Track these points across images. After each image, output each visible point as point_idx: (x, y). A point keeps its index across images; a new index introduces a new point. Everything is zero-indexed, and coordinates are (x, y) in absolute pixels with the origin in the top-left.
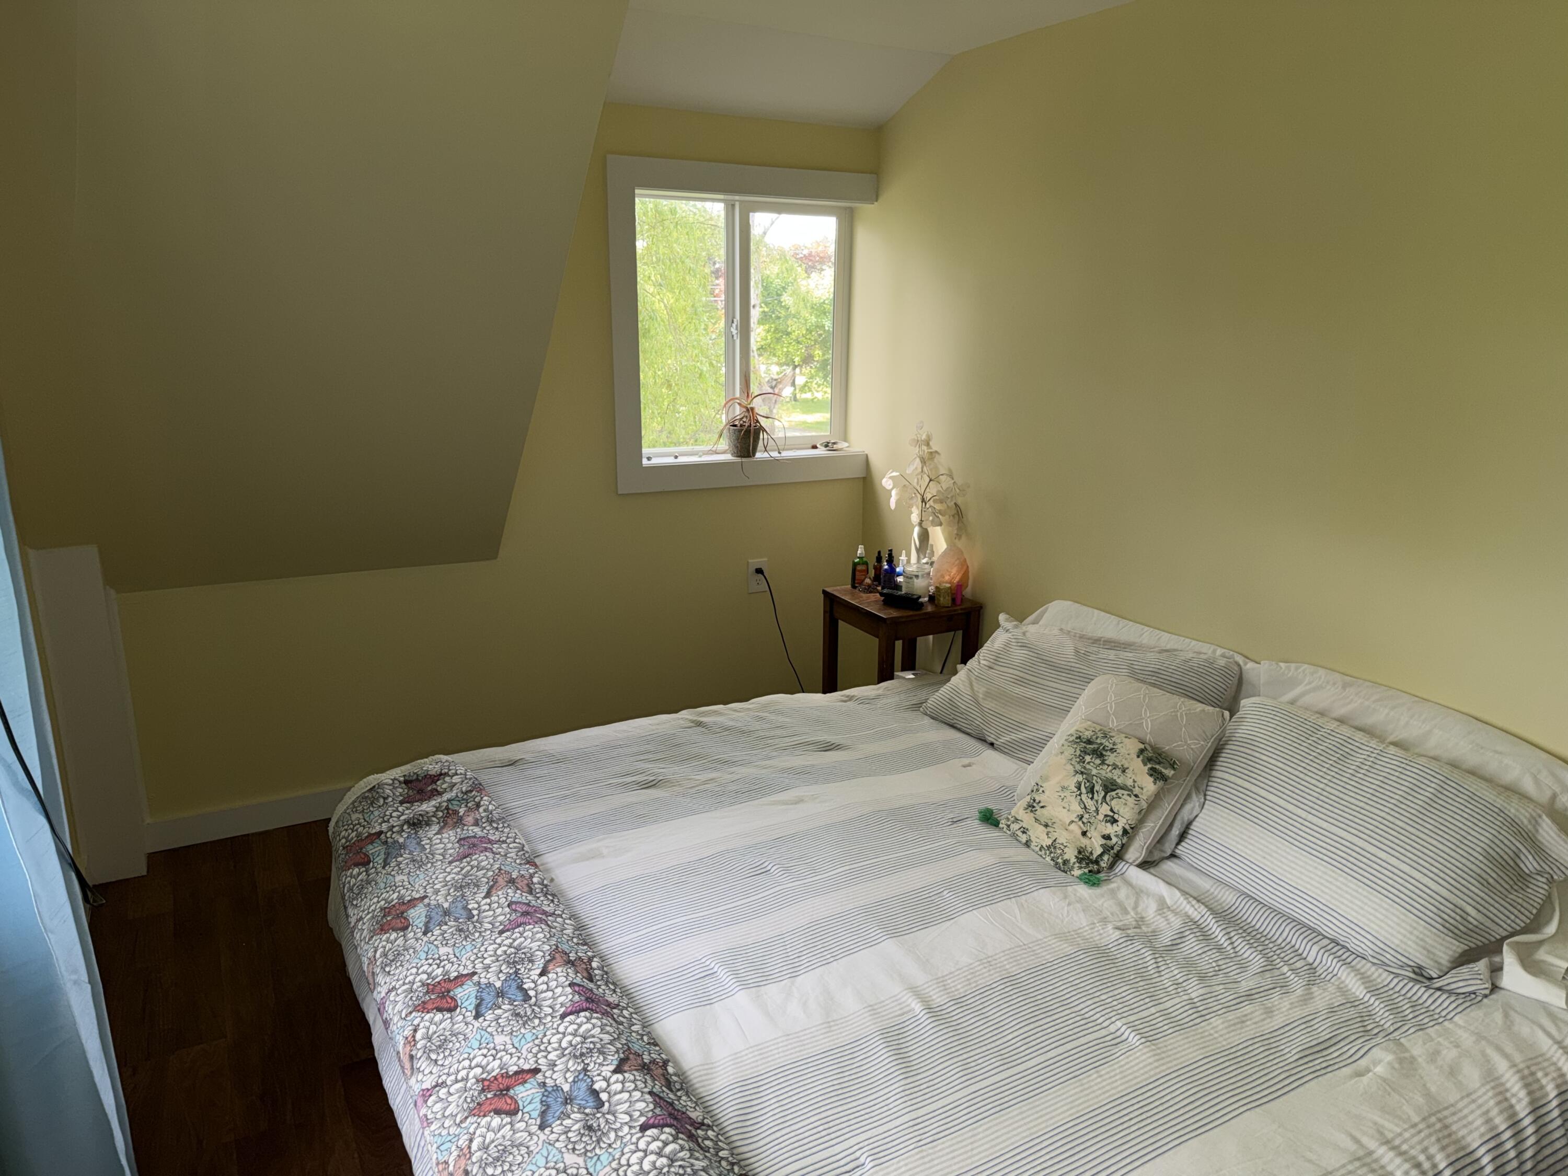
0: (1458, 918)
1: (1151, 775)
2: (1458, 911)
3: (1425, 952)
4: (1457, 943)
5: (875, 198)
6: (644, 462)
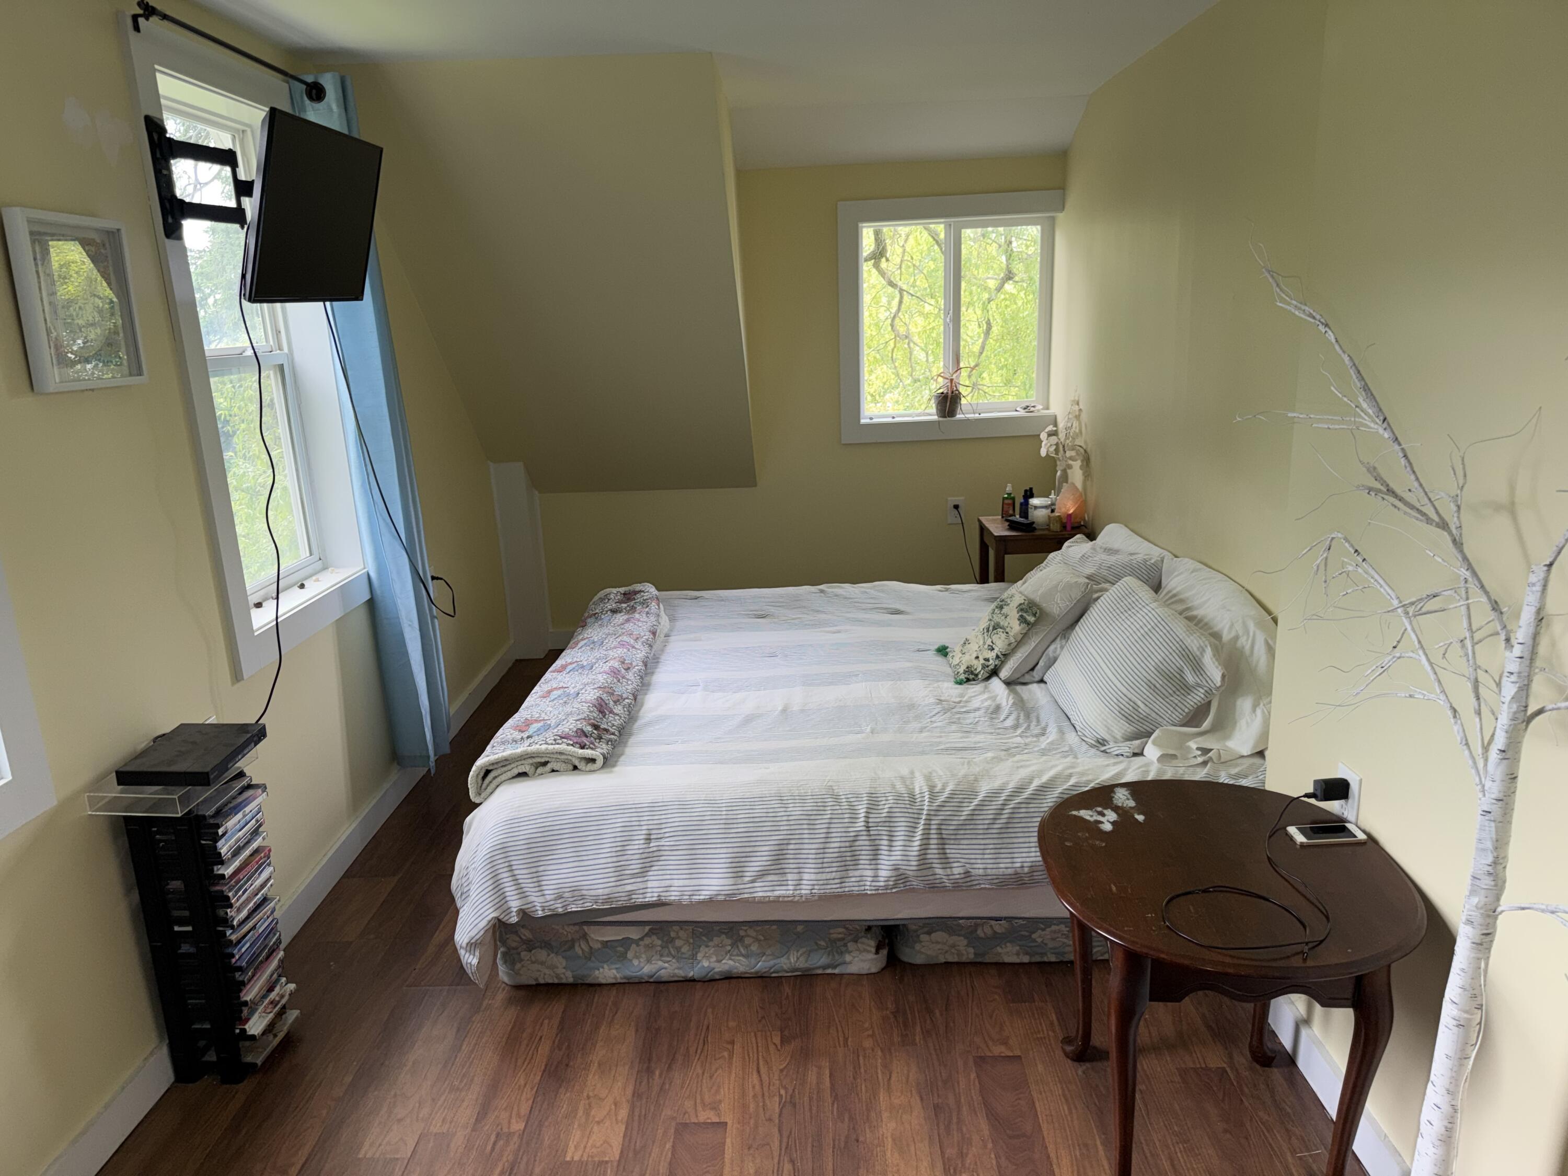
0: (1131, 708)
1: (1019, 620)
2: (1132, 704)
3: (1106, 729)
4: (1128, 725)
5: (1062, 208)
6: (863, 421)
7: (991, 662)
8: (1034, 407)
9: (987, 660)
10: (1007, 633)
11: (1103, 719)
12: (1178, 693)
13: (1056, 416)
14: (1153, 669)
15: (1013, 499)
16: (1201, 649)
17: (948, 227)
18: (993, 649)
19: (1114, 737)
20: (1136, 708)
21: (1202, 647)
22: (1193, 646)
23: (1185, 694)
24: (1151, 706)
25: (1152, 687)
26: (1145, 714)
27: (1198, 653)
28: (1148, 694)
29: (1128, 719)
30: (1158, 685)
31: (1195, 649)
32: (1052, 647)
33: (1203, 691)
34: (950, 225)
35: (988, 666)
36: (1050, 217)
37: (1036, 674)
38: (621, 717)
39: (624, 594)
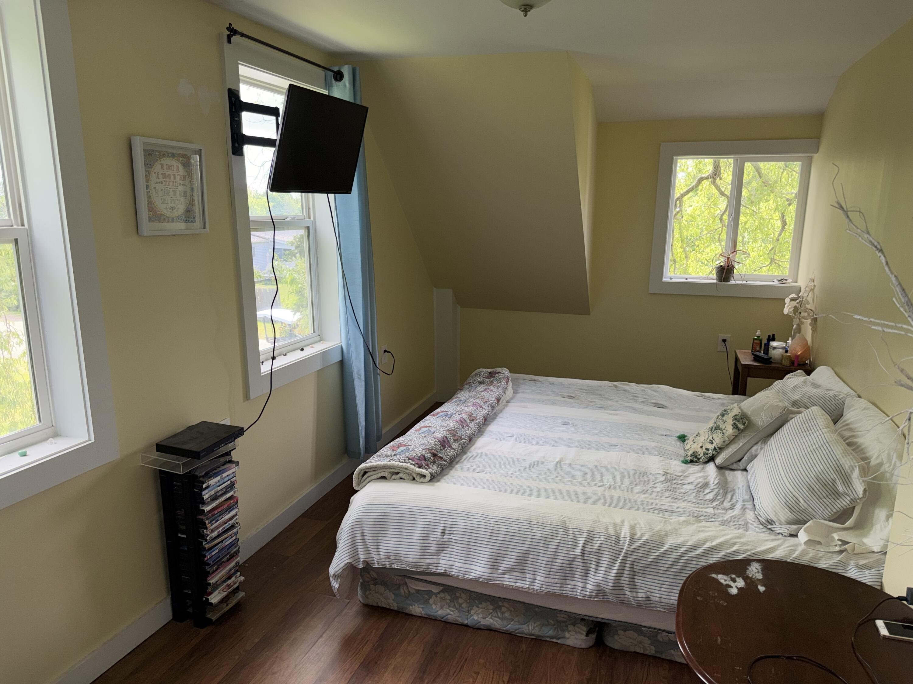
0: (794, 502)
1: (732, 426)
2: (795, 499)
3: (774, 513)
4: (790, 514)
5: (817, 150)
6: (664, 280)
7: (710, 451)
8: (786, 280)
9: (707, 449)
10: (723, 433)
11: (773, 505)
12: (830, 497)
13: (801, 287)
14: (813, 477)
15: (761, 341)
16: (851, 468)
17: (736, 160)
18: (712, 443)
19: (780, 521)
20: (798, 502)
21: (852, 467)
22: (846, 465)
23: (836, 499)
24: (808, 503)
25: (811, 489)
26: (803, 507)
27: (849, 471)
28: (807, 494)
29: (791, 510)
30: (815, 489)
31: (847, 468)
32: (754, 448)
33: (849, 499)
34: (737, 159)
35: (707, 454)
36: (809, 156)
37: (742, 465)
38: (455, 450)
39: (490, 373)
